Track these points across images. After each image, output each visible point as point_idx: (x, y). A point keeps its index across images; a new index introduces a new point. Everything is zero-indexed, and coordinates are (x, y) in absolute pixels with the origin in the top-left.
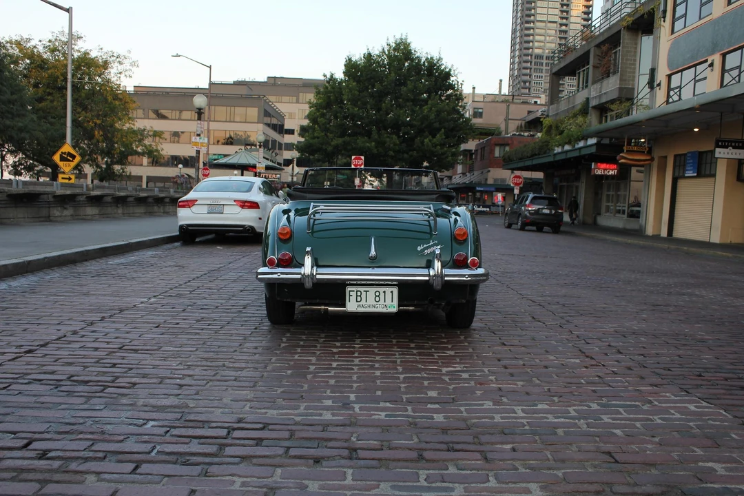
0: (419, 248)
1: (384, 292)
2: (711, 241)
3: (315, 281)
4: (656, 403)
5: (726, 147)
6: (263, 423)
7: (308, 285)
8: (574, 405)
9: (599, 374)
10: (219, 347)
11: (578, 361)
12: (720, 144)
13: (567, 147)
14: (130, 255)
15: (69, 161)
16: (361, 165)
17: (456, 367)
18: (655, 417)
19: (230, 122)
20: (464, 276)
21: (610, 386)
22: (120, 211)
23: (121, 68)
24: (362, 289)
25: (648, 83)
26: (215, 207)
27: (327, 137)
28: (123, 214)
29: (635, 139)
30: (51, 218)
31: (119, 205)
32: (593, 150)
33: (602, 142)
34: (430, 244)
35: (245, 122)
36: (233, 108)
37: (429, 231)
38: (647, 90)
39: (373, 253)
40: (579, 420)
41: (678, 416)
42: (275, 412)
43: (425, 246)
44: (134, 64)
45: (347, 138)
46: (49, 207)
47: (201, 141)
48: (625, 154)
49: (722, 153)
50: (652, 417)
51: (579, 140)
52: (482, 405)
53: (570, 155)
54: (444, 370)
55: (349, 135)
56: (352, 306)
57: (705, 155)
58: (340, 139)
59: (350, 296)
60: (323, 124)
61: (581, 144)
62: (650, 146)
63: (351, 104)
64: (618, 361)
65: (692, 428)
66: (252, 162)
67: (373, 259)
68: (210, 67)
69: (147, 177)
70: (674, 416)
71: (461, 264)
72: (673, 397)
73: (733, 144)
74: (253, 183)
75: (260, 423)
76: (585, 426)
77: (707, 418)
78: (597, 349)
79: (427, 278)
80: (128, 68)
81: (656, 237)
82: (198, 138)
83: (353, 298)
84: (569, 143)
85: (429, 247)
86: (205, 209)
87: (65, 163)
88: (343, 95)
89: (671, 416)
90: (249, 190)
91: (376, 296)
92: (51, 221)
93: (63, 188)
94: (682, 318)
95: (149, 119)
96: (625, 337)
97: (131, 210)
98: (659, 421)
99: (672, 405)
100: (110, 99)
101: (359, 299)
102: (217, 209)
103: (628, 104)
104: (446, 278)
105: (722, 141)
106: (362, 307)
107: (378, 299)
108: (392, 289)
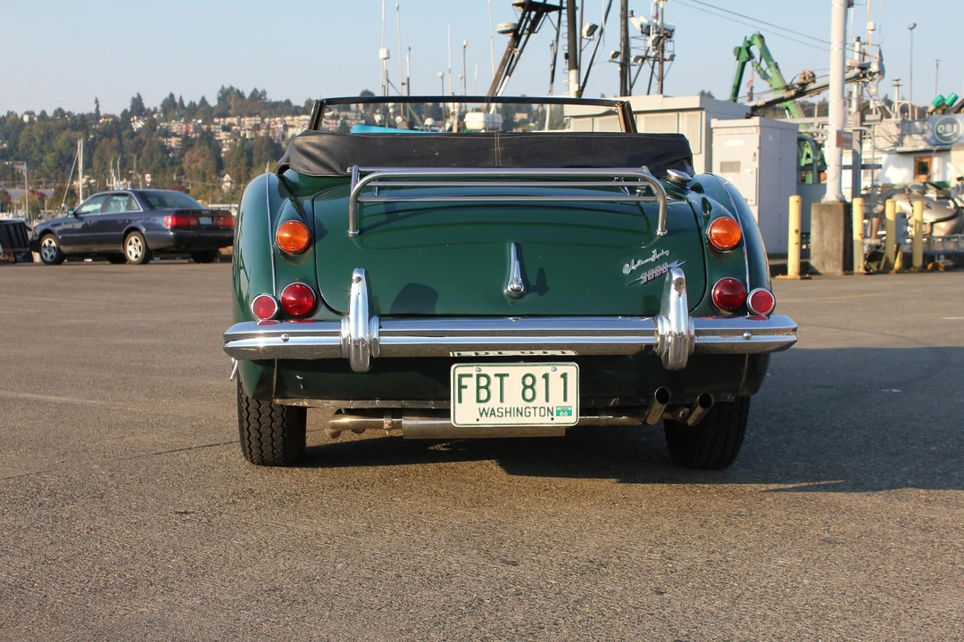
0: (627, 270)
1: (546, 376)
24: (492, 370)
34: (652, 259)
37: (644, 229)
56: (466, 413)
59: (461, 387)
67: (514, 294)
83: (469, 394)
85: (651, 266)
101: (483, 394)
106: (493, 413)
107: (529, 393)
108: (564, 370)
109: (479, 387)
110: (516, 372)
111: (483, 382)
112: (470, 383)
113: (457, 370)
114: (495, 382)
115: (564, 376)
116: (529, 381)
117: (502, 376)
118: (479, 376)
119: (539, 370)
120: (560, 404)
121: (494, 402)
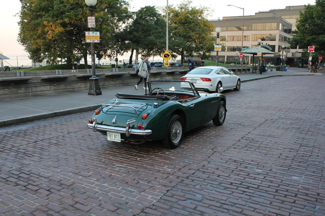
0: (128, 121)
4: (143, 193)
8: (115, 186)
15: (167, 57)
19: (264, 30)
20: (137, 132)
21: (149, 183)
23: (208, 12)
27: (304, 35)
35: (271, 30)
36: (265, 24)
41: (134, 199)
44: (213, 11)
45: (314, 36)
47: (219, 47)
50: (125, 197)
54: (118, 165)
55: (316, 34)
56: (108, 138)
58: (311, 37)
59: (108, 135)
60: (303, 30)
63: (317, 19)
65: (125, 204)
67: (114, 123)
68: (243, 9)
72: (155, 192)
74: (212, 70)
77: (142, 202)
80: (210, 12)
85: (131, 121)
88: (313, 14)
90: (209, 73)
95: (228, 31)
98: (123, 199)
100: (202, 26)
102: (194, 81)
104: (131, 133)
107: (115, 137)
108: (118, 134)
109: (110, 135)
110: (114, 134)
113: (107, 133)
117: (112, 134)
119: (116, 134)
120: (118, 139)
121: (111, 138)
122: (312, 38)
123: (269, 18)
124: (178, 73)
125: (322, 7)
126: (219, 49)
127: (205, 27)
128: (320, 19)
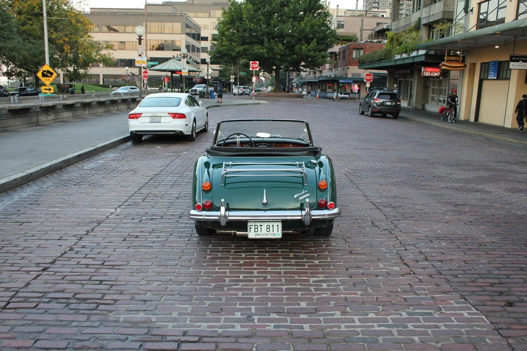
0: (295, 196)
1: (273, 226)
2: (505, 126)
3: (227, 221)
4: (444, 311)
5: (518, 61)
6: (199, 336)
7: (223, 223)
8: (391, 314)
9: (411, 283)
10: (166, 260)
11: (398, 269)
12: (513, 59)
13: (404, 56)
14: (98, 158)
15: (49, 77)
16: (256, 68)
17: (319, 277)
18: (441, 324)
19: (161, 33)
20: (325, 215)
21: (416, 294)
22: (87, 112)
24: (258, 224)
25: (464, 9)
26: (155, 118)
27: (232, 45)
28: (89, 114)
29: (453, 51)
30: (40, 123)
31: (86, 109)
32: (423, 59)
33: (429, 53)
34: (303, 193)
35: (173, 34)
36: (163, 23)
37: (302, 182)
38: (463, 14)
39: (265, 201)
40: (393, 328)
41: (456, 323)
42: (205, 324)
43: (299, 194)
45: (246, 46)
46: (38, 115)
47: (142, 59)
48: (446, 62)
49: (515, 65)
50: (438, 324)
51: (412, 50)
52: (334, 315)
53: (406, 62)
54: (312, 280)
55: (248, 44)
56: (252, 234)
57: (503, 64)
58: (241, 47)
59: (250, 228)
60: (229, 36)
61: (414, 54)
62: (464, 55)
63: (249, 21)
64: (424, 268)
65: (462, 334)
66: (178, 68)
67: (265, 204)
69: (103, 75)
70: (453, 323)
71: (322, 206)
72: (456, 305)
73: (523, 59)
74: (180, 99)
75: (197, 336)
76: (397, 333)
77: (474, 324)
78: (412, 255)
79: (301, 218)
81: (466, 122)
82: (140, 57)
83: (252, 230)
84: (406, 52)
85: (302, 195)
86: (148, 120)
87: (46, 78)
88: (243, 14)
89: (451, 323)
90: (178, 105)
91: (268, 228)
92: (39, 125)
93: (46, 99)
94: (472, 219)
95: (102, 32)
96: (432, 242)
97: (94, 111)
98: (443, 328)
99: (453, 312)
100: (74, 22)
101: (256, 230)
102: (156, 119)
103: (449, 24)
104: (313, 217)
105: (515, 57)
106: (259, 235)
107: (268, 230)
108: (277, 224)
109: (255, 228)
110: (265, 225)
111: (256, 227)
112: (253, 227)
113: (249, 224)
114: (259, 227)
115: (278, 225)
116: (268, 227)
117: (261, 225)
118: (255, 225)
119: (271, 224)
120: (277, 232)
121: (259, 232)
122: (244, 49)
123: (169, 15)
124: (79, 105)
125: (252, 4)
126: (143, 63)
127: (79, 25)
128: (252, 22)
